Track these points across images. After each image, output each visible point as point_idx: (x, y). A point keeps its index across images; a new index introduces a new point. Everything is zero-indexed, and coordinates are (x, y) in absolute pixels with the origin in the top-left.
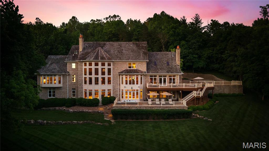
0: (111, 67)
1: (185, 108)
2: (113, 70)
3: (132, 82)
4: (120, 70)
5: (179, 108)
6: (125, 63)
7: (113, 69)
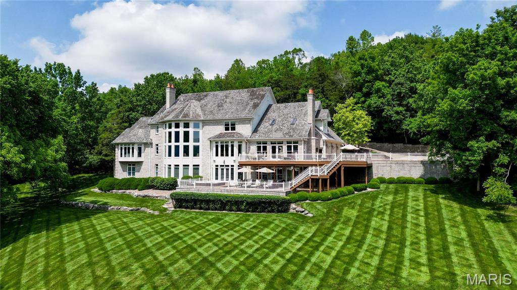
0: (200, 130)
2: (203, 134)
3: (225, 152)
5: (271, 193)
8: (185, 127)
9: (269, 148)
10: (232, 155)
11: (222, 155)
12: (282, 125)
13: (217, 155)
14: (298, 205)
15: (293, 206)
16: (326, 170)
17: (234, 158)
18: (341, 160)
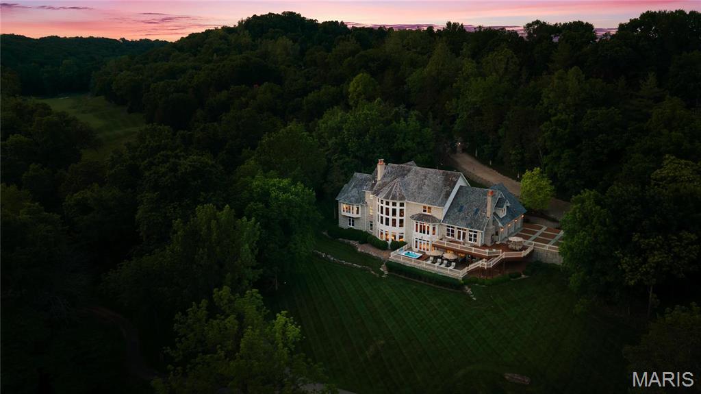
0: (405, 208)
1: (459, 278)
2: (406, 212)
3: (422, 230)
4: (414, 213)
6: (420, 205)
7: (407, 210)
8: (400, 206)
9: (456, 232)
10: (428, 233)
11: (421, 232)
12: (467, 215)
13: (417, 231)
14: (469, 287)
15: (466, 287)
16: (492, 263)
17: (429, 236)
18: (504, 257)
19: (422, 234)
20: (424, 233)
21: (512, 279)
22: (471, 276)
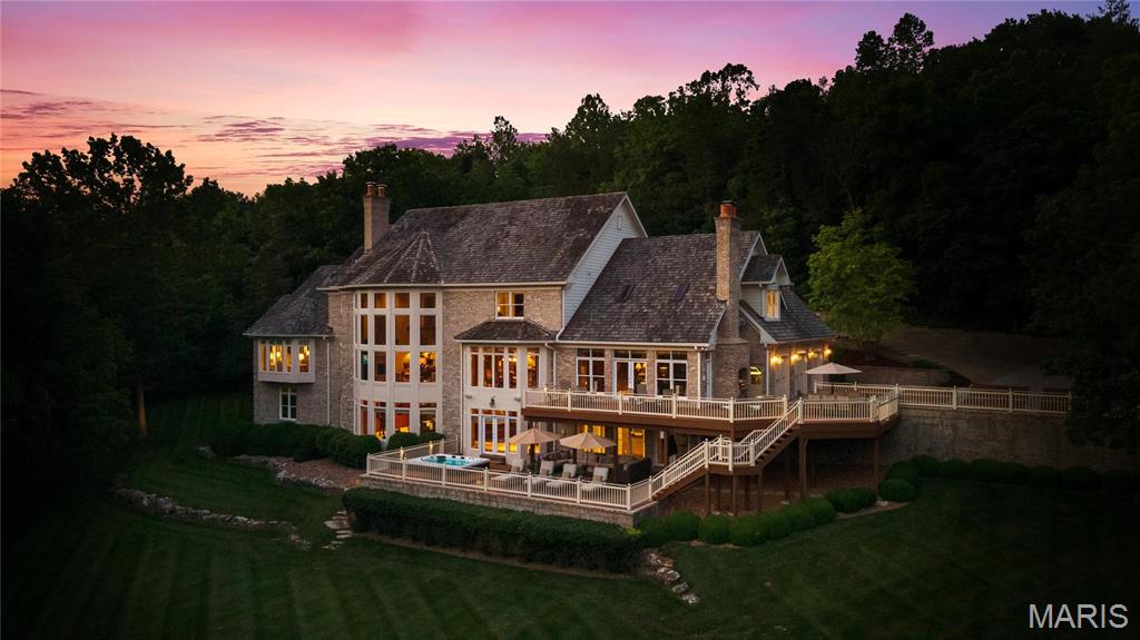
0: (437, 311)
1: (621, 521)
2: (444, 324)
4: (469, 325)
5: (595, 513)
6: (486, 294)
7: (446, 318)
9: (611, 364)
10: (513, 384)
11: (488, 382)
12: (649, 305)
13: (475, 383)
14: (665, 555)
15: (654, 558)
16: (753, 450)
17: (517, 392)
18: (799, 420)
19: (493, 391)
20: (500, 384)
21: (843, 516)
22: (672, 512)
